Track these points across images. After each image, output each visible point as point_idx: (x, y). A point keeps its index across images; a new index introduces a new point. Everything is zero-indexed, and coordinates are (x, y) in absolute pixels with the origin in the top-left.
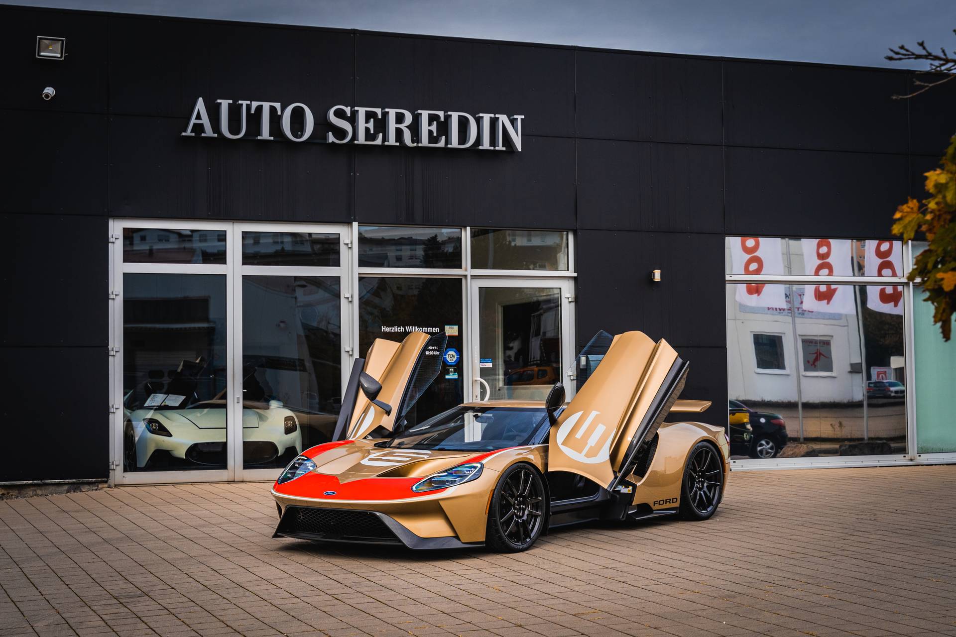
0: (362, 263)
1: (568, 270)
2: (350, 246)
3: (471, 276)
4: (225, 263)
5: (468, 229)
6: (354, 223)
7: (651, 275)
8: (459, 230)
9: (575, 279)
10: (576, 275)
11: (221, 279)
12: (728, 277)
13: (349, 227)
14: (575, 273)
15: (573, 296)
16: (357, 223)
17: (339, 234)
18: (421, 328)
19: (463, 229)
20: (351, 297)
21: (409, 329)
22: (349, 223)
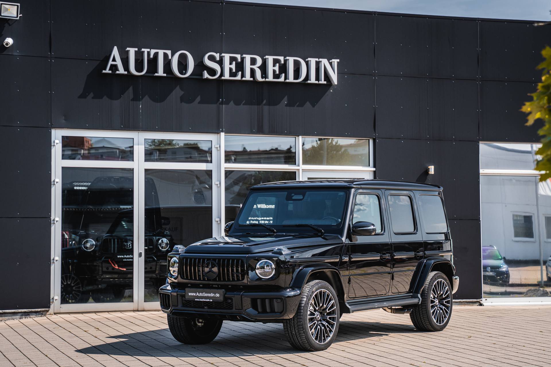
0: (227, 161)
1: (369, 166)
4: (133, 161)
5: (300, 137)
7: (428, 170)
8: (294, 139)
10: (374, 169)
12: (481, 171)
16: (224, 133)
17: (212, 141)
18: (268, 206)
19: (297, 138)
20: (219, 183)
21: (260, 206)
22: (218, 133)
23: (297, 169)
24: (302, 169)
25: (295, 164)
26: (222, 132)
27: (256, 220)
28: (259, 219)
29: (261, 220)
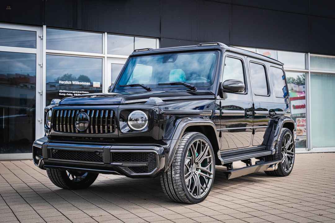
0: (48, 48)
2: (42, 38)
6: (44, 26)
13: (42, 28)
16: (46, 26)
17: (36, 32)
18: (80, 82)
19: (103, 34)
20: (41, 64)
21: (74, 83)
22: (42, 26)
23: (103, 57)
24: (107, 57)
25: (102, 53)
26: (44, 25)
27: (71, 93)
28: (73, 92)
29: (75, 93)
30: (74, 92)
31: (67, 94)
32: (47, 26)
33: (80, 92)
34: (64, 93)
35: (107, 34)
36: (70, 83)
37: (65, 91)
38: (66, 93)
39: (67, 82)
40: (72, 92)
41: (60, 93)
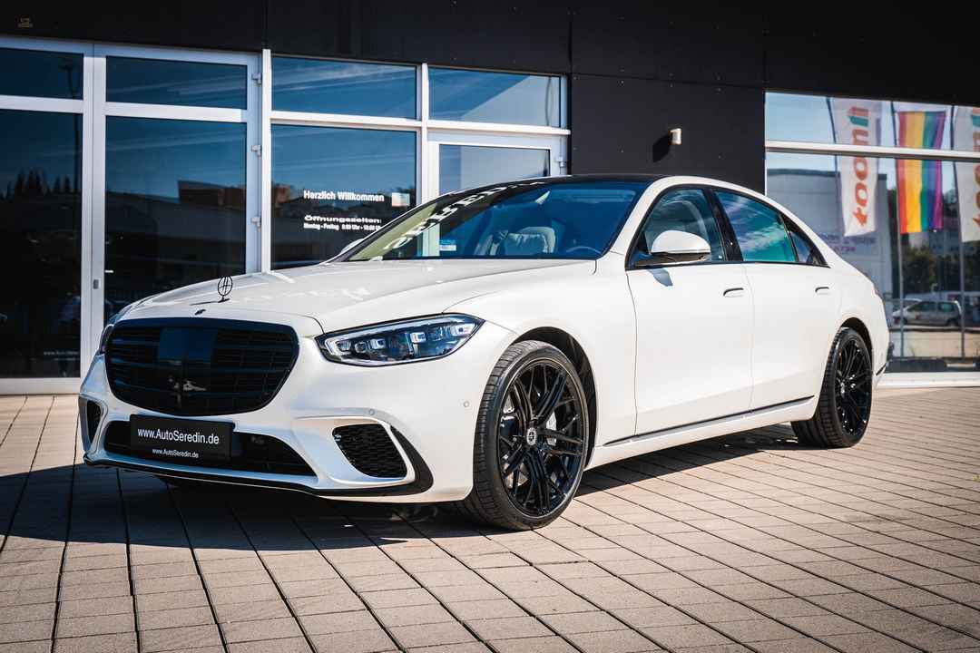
0: (276, 106)
1: (560, 126)
2: (259, 82)
3: (428, 128)
4: (81, 98)
5: (425, 66)
6: (265, 50)
7: (670, 137)
8: (413, 69)
9: (569, 138)
10: (567, 132)
11: (77, 119)
12: (767, 144)
13: (260, 56)
14: (568, 129)
15: (566, 160)
16: (269, 51)
17: (246, 66)
18: (359, 195)
19: (418, 67)
20: (260, 149)
21: (342, 196)
22: (260, 52)
23: (418, 127)
25: (416, 118)
26: (267, 48)
27: (335, 223)
28: (340, 221)
29: (345, 223)
30: (342, 220)
31: (325, 225)
32: (272, 52)
33: (359, 220)
34: (316, 222)
35: (429, 68)
36: (332, 196)
37: (318, 218)
38: (321, 223)
39: (323, 195)
40: (337, 219)
41: (306, 222)
